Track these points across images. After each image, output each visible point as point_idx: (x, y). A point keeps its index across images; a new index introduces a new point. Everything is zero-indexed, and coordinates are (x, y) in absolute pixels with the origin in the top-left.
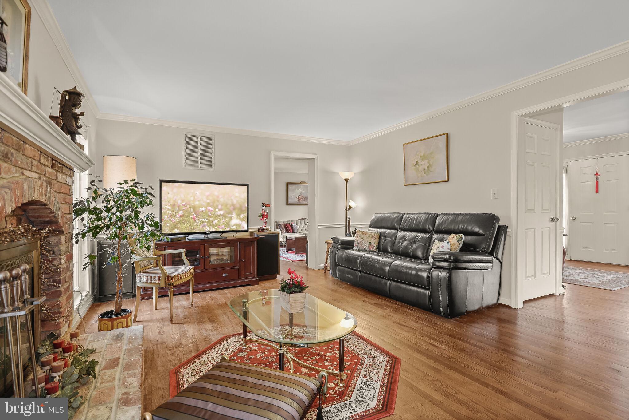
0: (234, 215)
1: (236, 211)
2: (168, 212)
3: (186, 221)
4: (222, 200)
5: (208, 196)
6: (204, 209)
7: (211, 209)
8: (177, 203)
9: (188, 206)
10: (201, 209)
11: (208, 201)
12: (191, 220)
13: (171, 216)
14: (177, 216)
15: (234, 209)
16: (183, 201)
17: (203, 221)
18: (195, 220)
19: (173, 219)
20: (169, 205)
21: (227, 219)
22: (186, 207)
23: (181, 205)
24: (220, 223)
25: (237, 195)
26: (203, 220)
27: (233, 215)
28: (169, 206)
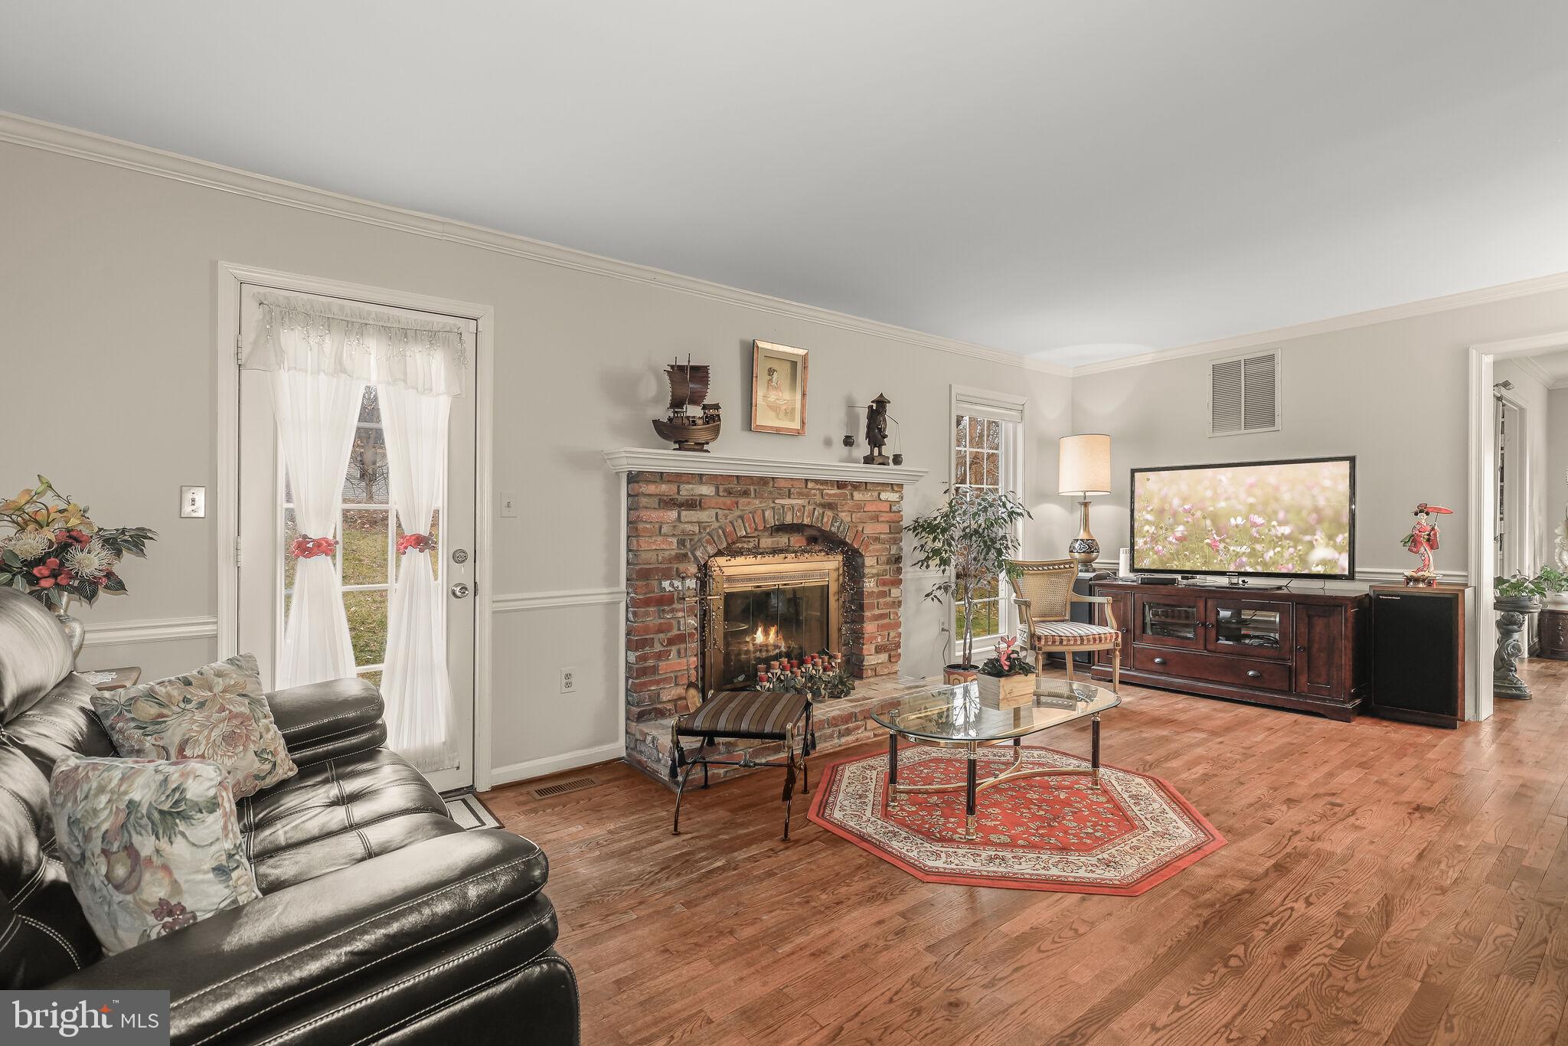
0: (1320, 536)
1: (1326, 525)
2: (1147, 528)
3: (1192, 552)
4: (1286, 497)
5: (1252, 486)
6: (1239, 521)
7: (1259, 520)
8: (1171, 505)
9: (1199, 514)
10: (1233, 521)
11: (1251, 500)
12: (1207, 550)
13: (1154, 539)
14: (1171, 539)
15: (1320, 521)
16: (1185, 500)
17: (1238, 553)
18: (1218, 551)
19: (1160, 548)
20: (1149, 509)
21: (1300, 547)
22: (1193, 515)
23: (1181, 510)
24: (1282, 557)
25: (1327, 483)
26: (1238, 550)
27: (1317, 537)
28: (1148, 512)
